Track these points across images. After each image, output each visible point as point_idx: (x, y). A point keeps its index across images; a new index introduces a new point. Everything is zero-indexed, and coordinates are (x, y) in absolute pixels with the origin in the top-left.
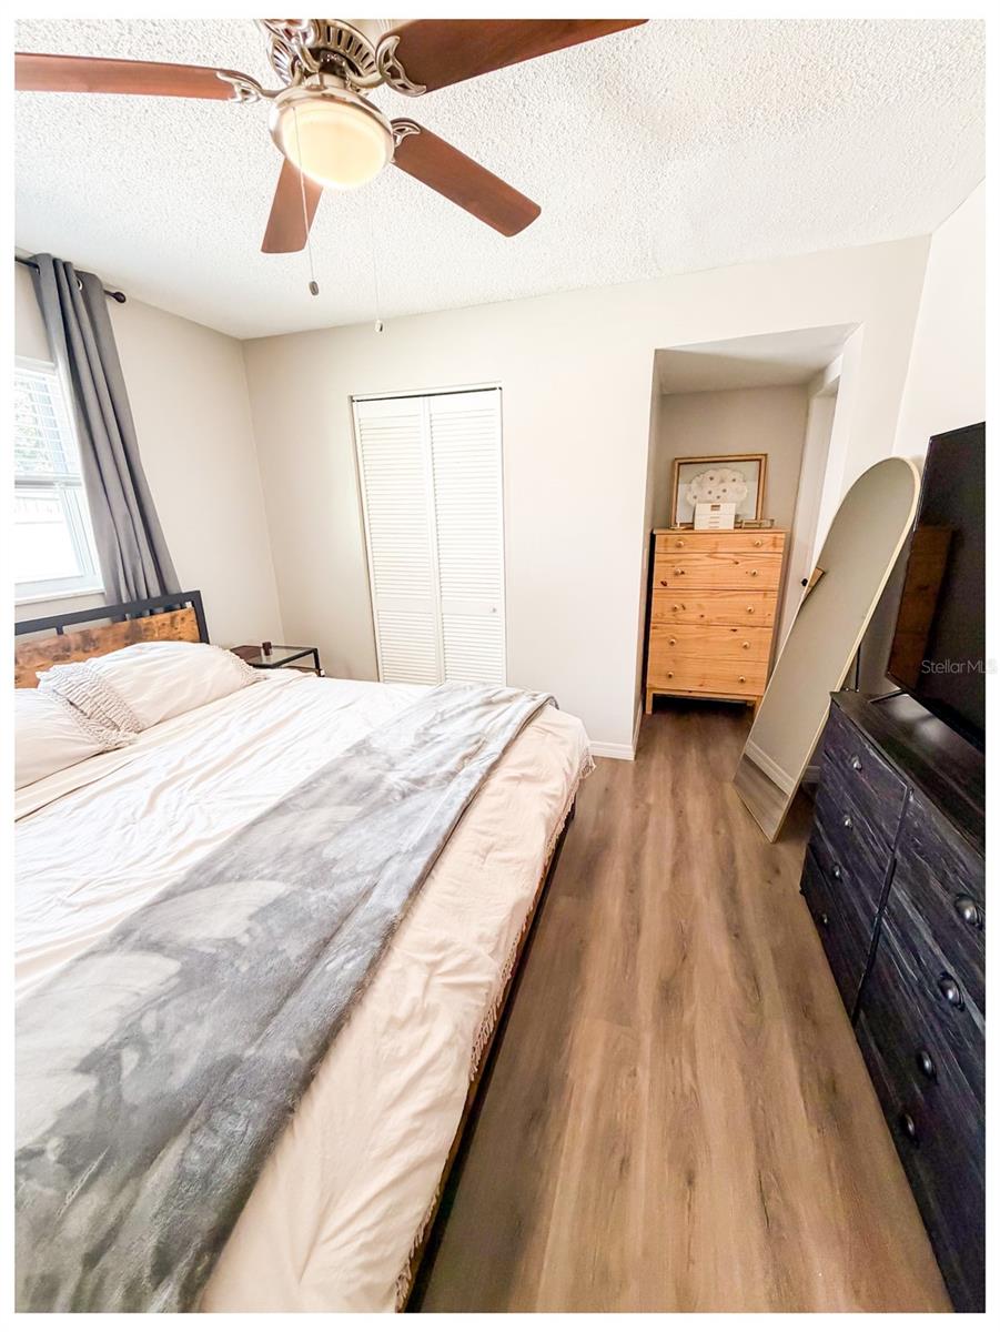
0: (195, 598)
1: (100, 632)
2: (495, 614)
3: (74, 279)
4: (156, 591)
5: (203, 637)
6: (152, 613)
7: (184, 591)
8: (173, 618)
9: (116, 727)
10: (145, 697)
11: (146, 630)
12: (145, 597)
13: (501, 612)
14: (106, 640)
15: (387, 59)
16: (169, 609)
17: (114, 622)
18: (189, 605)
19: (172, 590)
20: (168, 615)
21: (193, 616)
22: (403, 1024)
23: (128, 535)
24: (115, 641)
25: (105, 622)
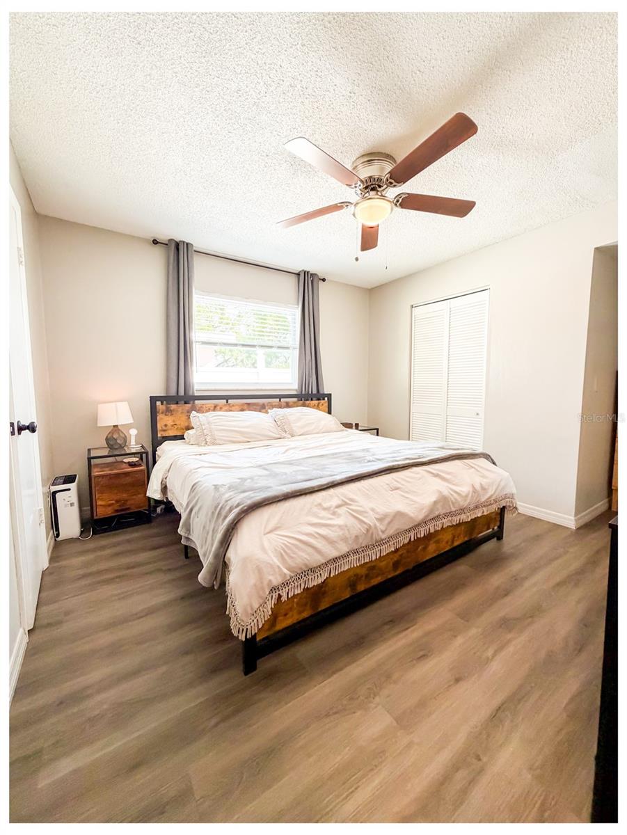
0: (329, 396)
2: (478, 417)
3: (309, 275)
4: (315, 391)
5: (330, 412)
6: (312, 400)
7: (326, 393)
8: (319, 403)
9: (286, 432)
10: (299, 424)
11: (308, 405)
12: (310, 392)
13: (482, 415)
15: (387, 180)
16: (319, 399)
17: (298, 400)
18: (326, 399)
19: (321, 392)
20: (317, 402)
21: (327, 404)
22: (325, 509)
23: (309, 369)
25: (295, 399)
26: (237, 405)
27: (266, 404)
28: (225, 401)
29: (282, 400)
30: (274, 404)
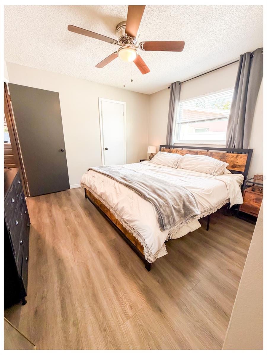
1: (215, 153)
11: (227, 156)
14: (215, 156)
16: (239, 153)
20: (236, 154)
21: (246, 157)
24: (217, 157)
26: (185, 151)
27: (198, 152)
28: (181, 149)
29: (209, 150)
30: (203, 152)
